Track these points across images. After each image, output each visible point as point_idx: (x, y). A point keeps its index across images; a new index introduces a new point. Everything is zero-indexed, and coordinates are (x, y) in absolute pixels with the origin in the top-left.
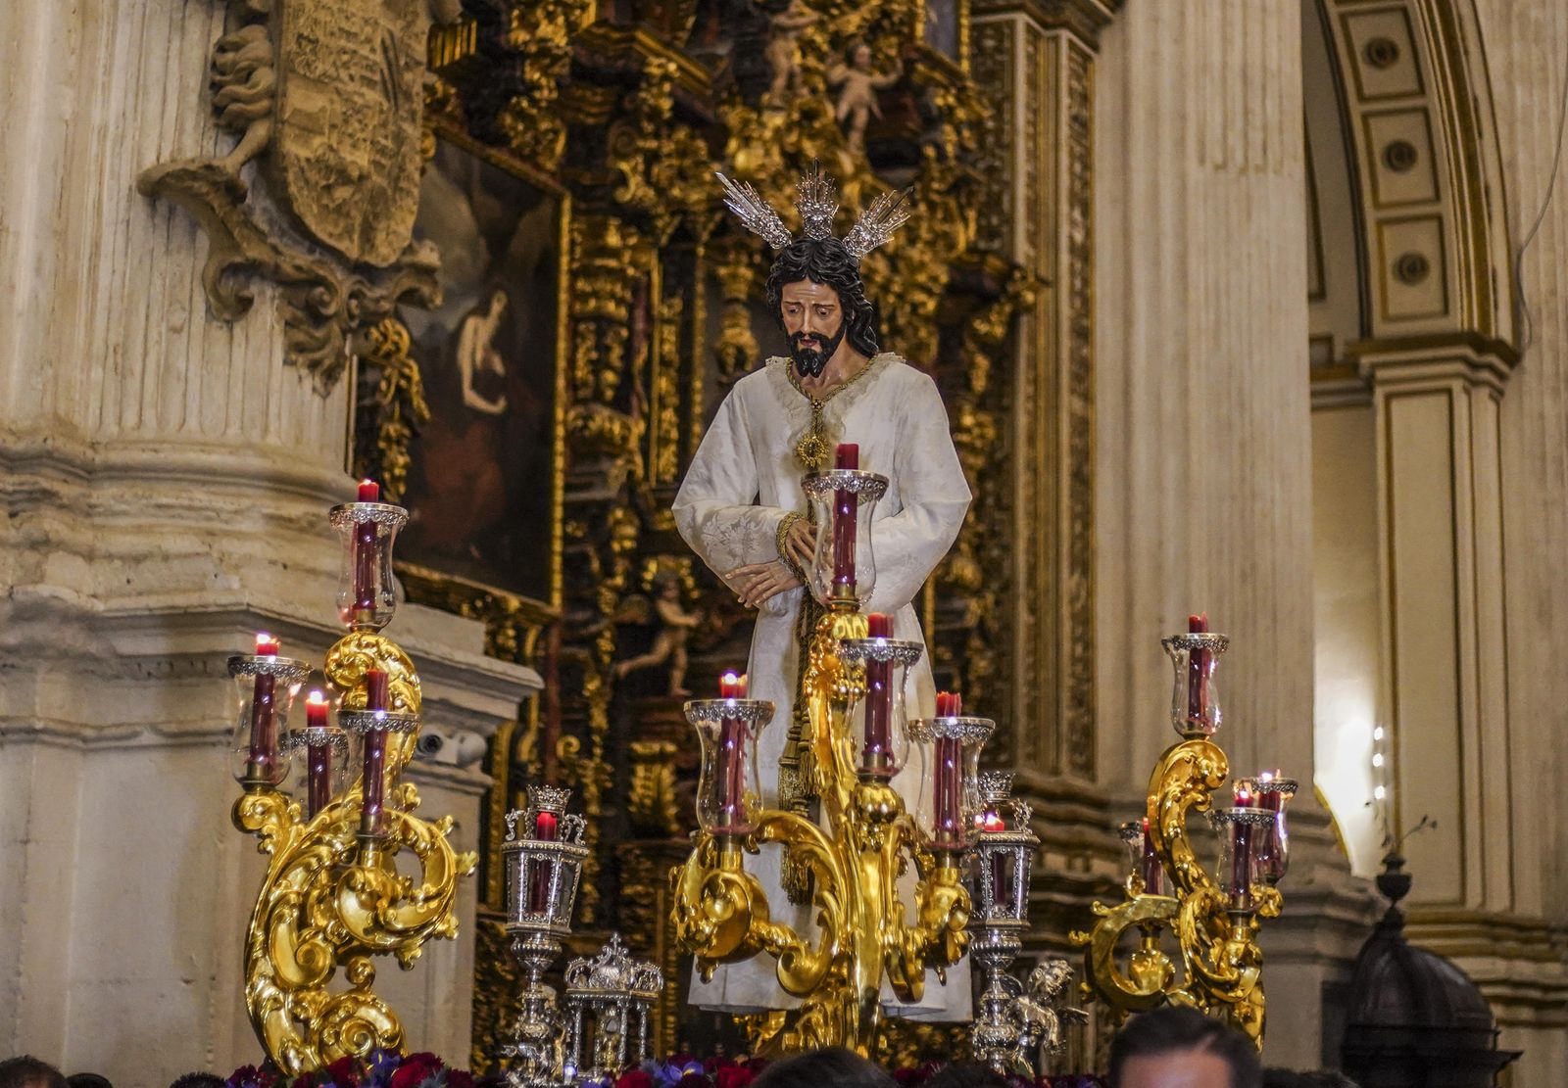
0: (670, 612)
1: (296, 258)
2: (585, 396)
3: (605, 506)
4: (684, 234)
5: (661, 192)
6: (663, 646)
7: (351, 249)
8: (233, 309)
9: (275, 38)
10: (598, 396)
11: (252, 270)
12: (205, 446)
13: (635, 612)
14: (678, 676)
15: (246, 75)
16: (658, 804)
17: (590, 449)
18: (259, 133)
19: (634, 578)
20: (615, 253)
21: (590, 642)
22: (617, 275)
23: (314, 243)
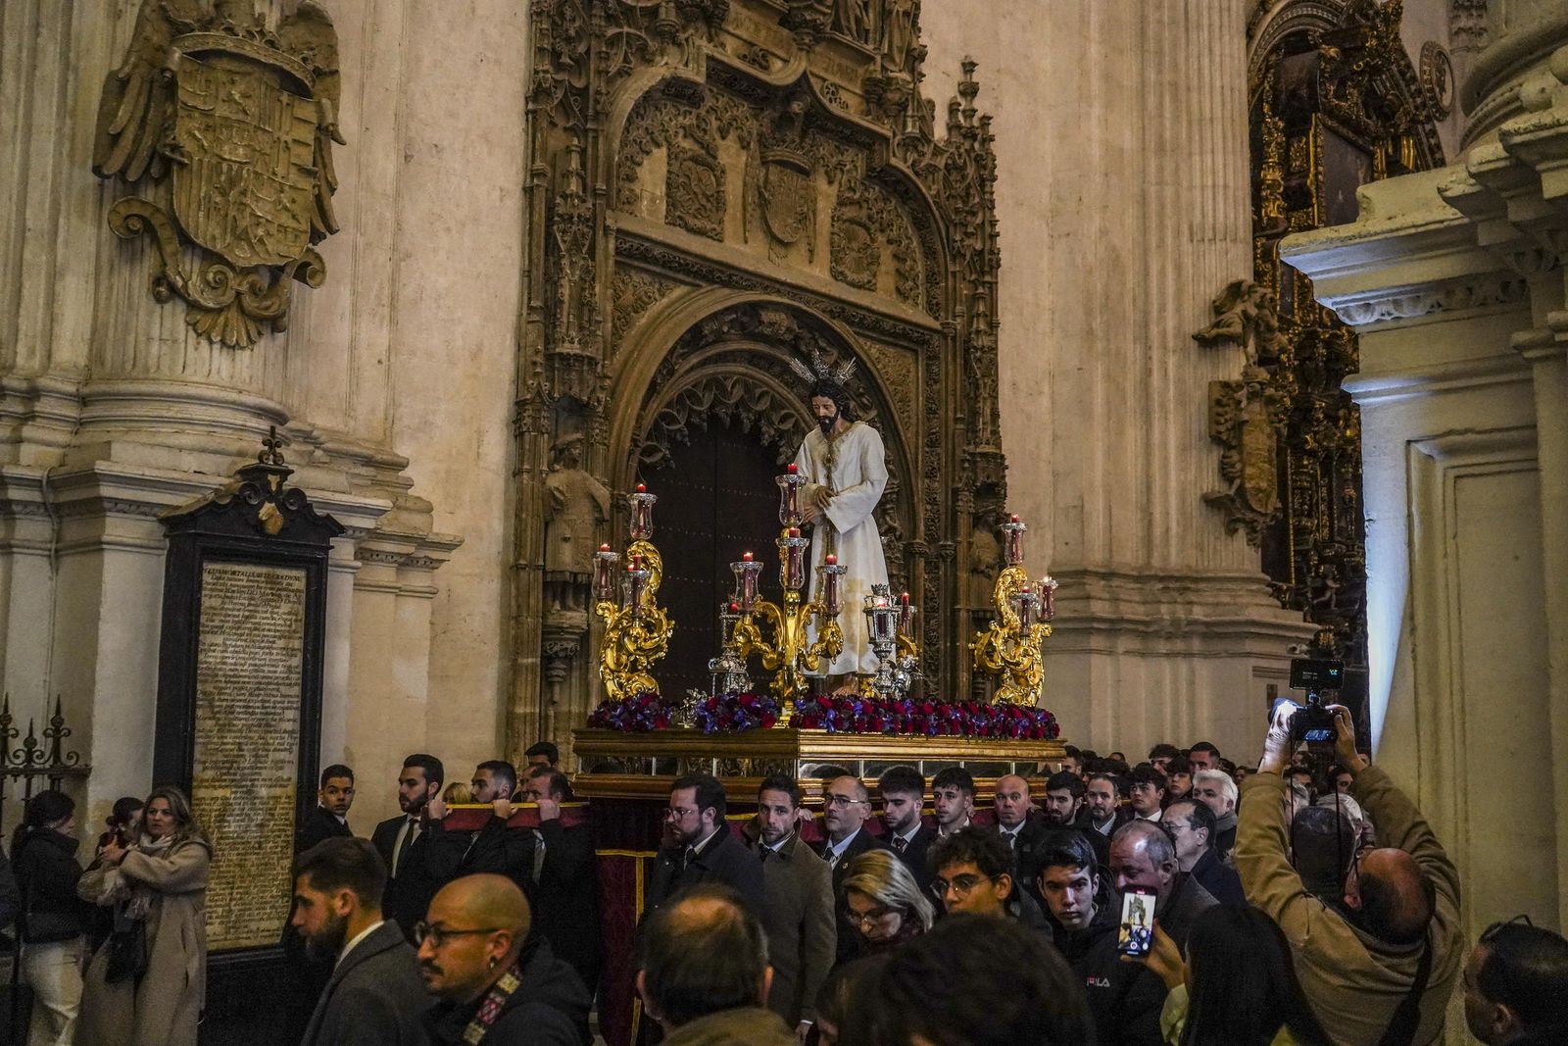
0: (1330, 583)
1: (1249, 516)
2: (1298, 514)
3: (1308, 551)
4: (1328, 457)
5: (1320, 444)
6: (1328, 594)
7: (1262, 510)
8: (1231, 532)
9: (1241, 453)
10: (1302, 514)
11: (1238, 520)
12: (1228, 571)
13: (1318, 583)
14: (1333, 603)
15: (1233, 466)
16: (1329, 646)
17: (1301, 531)
18: (1237, 482)
19: (1317, 572)
20: (1306, 466)
21: (1304, 595)
22: (1307, 473)
23: (1253, 510)
